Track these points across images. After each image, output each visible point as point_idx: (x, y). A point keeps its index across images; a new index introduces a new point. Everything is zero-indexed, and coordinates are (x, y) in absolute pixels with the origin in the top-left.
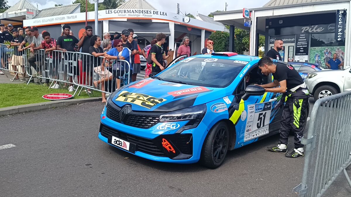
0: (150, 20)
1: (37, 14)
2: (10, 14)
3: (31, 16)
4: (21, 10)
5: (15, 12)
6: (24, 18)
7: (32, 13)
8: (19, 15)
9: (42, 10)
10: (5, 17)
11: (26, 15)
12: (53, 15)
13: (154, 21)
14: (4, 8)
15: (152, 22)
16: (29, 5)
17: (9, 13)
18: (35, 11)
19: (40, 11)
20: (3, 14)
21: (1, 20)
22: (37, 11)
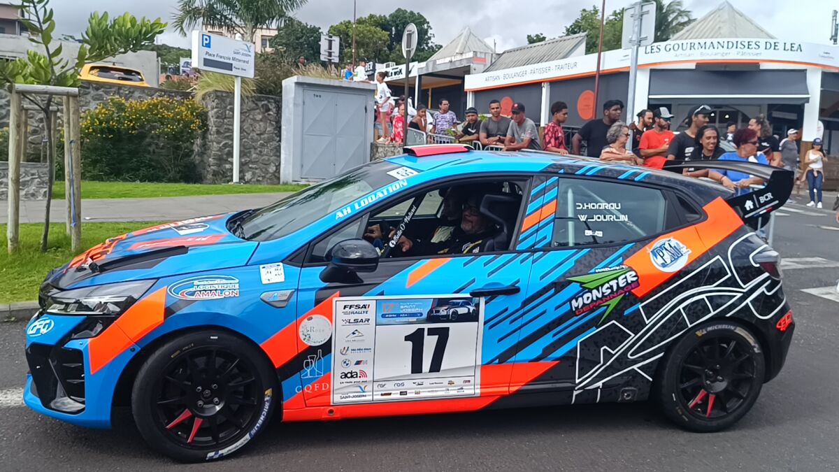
0: (755, 65)
1: (493, 61)
2: (441, 62)
3: (481, 67)
4: (461, 54)
5: (447, 60)
6: (467, 70)
7: (484, 60)
8: (459, 65)
9: (504, 53)
10: (430, 71)
11: (472, 65)
12: (527, 62)
13: (764, 66)
14: (426, 48)
15: (761, 68)
16: (478, 42)
17: (438, 62)
18: (490, 55)
19: (499, 54)
20: (427, 65)
21: (423, 77)
22: (494, 55)
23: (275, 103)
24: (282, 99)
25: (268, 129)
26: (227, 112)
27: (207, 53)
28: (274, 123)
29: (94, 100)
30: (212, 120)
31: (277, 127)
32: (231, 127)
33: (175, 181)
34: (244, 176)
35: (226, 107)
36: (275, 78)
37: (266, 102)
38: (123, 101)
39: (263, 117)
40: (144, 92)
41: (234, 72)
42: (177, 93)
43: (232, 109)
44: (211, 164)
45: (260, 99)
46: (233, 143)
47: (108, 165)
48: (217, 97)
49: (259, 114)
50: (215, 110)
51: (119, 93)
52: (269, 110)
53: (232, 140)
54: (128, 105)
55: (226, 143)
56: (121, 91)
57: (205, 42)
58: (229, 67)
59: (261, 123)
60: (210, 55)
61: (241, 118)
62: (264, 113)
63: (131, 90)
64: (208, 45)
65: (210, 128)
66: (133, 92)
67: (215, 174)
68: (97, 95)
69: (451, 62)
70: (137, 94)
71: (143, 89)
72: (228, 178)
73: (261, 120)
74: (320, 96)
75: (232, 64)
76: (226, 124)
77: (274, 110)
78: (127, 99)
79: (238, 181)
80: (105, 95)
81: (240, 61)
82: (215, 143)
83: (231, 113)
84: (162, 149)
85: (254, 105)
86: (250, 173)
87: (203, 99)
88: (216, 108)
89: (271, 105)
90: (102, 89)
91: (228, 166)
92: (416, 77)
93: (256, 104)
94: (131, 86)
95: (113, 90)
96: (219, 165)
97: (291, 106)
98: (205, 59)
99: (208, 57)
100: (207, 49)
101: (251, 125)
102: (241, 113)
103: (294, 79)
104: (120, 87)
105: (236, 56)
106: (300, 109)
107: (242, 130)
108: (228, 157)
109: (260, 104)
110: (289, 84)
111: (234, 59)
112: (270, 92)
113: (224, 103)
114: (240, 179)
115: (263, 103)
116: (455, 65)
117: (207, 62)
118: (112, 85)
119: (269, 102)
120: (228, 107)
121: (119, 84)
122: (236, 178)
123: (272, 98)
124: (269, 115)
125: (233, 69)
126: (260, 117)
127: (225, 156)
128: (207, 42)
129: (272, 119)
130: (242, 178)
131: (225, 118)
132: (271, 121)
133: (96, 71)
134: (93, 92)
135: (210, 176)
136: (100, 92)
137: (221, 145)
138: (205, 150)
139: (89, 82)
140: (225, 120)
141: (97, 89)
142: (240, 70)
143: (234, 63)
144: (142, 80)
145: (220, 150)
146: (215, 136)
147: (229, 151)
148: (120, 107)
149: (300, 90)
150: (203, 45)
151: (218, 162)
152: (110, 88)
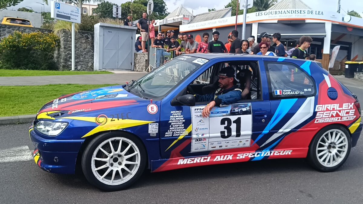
0: (304, 20)
1: (192, 19)
2: (169, 20)
3: (186, 22)
4: (178, 16)
5: (172, 18)
6: (180, 23)
7: (188, 19)
8: (177, 21)
9: (197, 16)
10: (165, 23)
11: (182, 21)
12: (207, 20)
13: (307, 21)
14: (164, 14)
15: (306, 22)
16: (186, 11)
18: (191, 16)
19: (194, 16)
20: (163, 21)
21: (161, 26)
22: (192, 17)
23: (91, 35)
24: (94, 33)
25: (88, 47)
26: (69, 39)
27: (58, 11)
28: (91, 44)
29: (8, 33)
30: (62, 42)
31: (92, 46)
32: (70, 46)
33: (45, 70)
34: (77, 67)
35: (68, 36)
36: (91, 24)
37: (87, 35)
38: (21, 33)
39: (85, 41)
40: (30, 29)
41: (71, 20)
42: (46, 30)
43: (71, 38)
44: (62, 62)
45: (84, 33)
46: (71, 53)
47: (13, 62)
48: (64, 32)
49: (84, 40)
50: (63, 38)
51: (19, 30)
52: (88, 38)
53: (71, 51)
54: (22, 35)
55: (69, 53)
56: (20, 29)
57: (57, 6)
58: (69, 18)
59: (85, 44)
60: (60, 12)
61: (75, 41)
62: (86, 39)
63: (25, 29)
64: (59, 8)
65: (61, 46)
66: (25, 30)
67: (64, 66)
68: (9, 31)
69: (174, 19)
70: (27, 30)
71: (30, 28)
72: (70, 69)
73: (85, 43)
74: (111, 32)
75: (70, 17)
76: (68, 44)
77: (91, 38)
78: (22, 33)
79: (74, 70)
80: (13, 31)
81: (74, 15)
82: (63, 53)
83: (71, 39)
84: (39, 55)
85: (81, 36)
86: (80, 66)
87: (58, 33)
88: (64, 37)
89: (89, 36)
90: (11, 28)
91: (69, 63)
92: (158, 26)
93: (82, 35)
94: (24, 27)
95: (16, 28)
96: (66, 63)
97: (98, 36)
98: (57, 14)
99: (58, 13)
100: (58, 10)
101: (80, 45)
102: (75, 39)
103: (99, 24)
104: (19, 27)
105: (72, 13)
106: (102, 37)
107: (76, 47)
108: (70, 59)
109: (84, 35)
110: (97, 26)
111: (71, 14)
112: (89, 30)
113: (67, 34)
114: (75, 69)
115: (85, 35)
116: (175, 21)
117: (58, 16)
118: (15, 27)
119: (88, 35)
120: (69, 37)
121: (19, 26)
122: (73, 68)
123: (89, 33)
124: (88, 40)
125: (71, 19)
126: (84, 41)
127: (68, 59)
128: (58, 6)
129: (90, 42)
130: (76, 69)
131: (68, 41)
132: (89, 43)
133: (9, 20)
134: (7, 30)
135: (61, 68)
136: (10, 29)
137: (66, 53)
138: (59, 56)
139: (6, 25)
140: (68, 42)
141: (9, 28)
142: (74, 20)
143: (71, 17)
144: (30, 24)
145: (66, 56)
146: (64, 49)
147: (70, 56)
148: (19, 36)
149: (102, 29)
150: (56, 8)
151: (65, 61)
152: (15, 28)
